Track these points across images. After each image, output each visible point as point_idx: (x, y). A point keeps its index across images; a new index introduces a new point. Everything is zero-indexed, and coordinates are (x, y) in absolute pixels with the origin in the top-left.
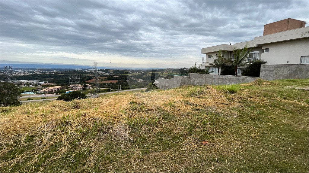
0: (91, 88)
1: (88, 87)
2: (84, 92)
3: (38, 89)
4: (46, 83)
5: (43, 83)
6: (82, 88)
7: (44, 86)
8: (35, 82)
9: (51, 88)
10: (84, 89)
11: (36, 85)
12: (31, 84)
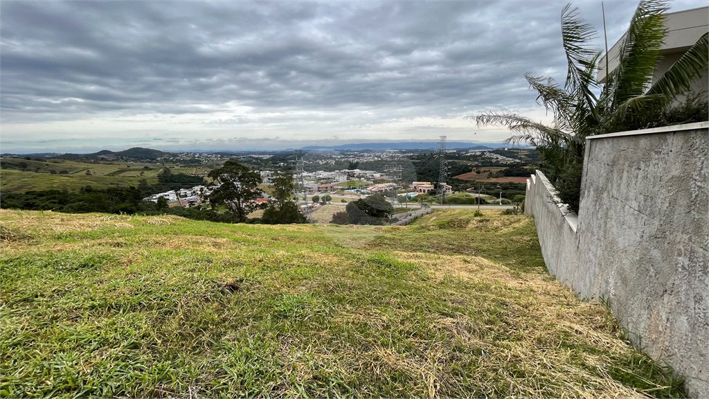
0: (451, 192)
1: (444, 189)
2: (431, 197)
3: (367, 185)
4: (382, 176)
5: (377, 175)
6: (430, 189)
7: (376, 182)
8: (369, 173)
9: (380, 185)
10: (432, 193)
11: (368, 179)
12: (363, 177)
